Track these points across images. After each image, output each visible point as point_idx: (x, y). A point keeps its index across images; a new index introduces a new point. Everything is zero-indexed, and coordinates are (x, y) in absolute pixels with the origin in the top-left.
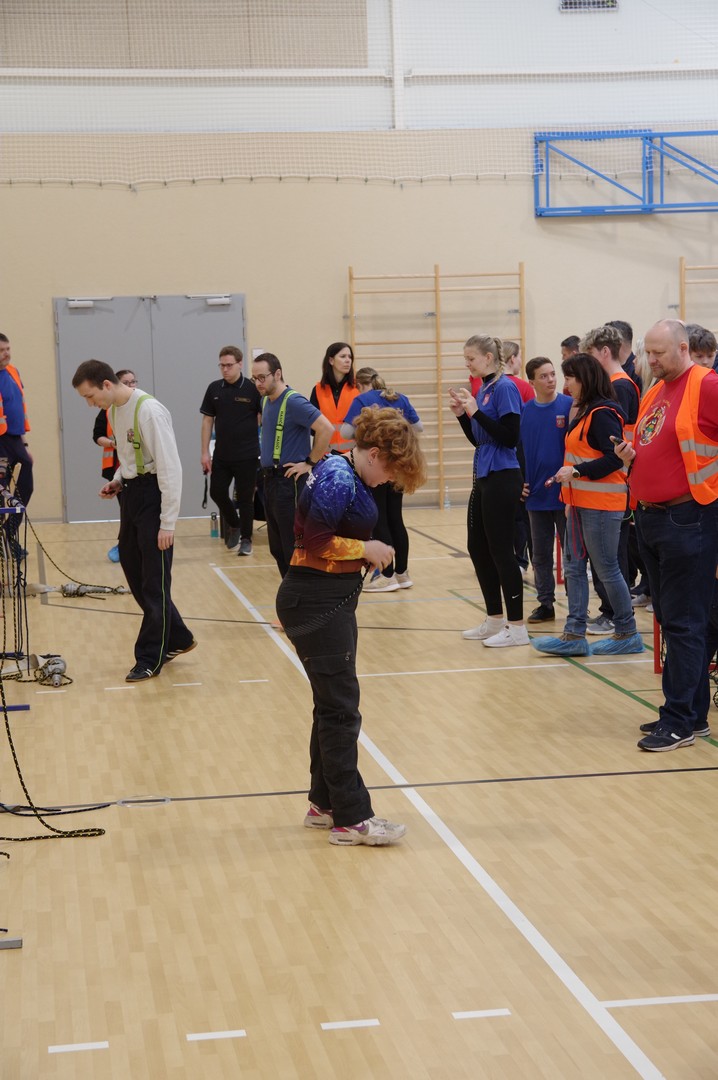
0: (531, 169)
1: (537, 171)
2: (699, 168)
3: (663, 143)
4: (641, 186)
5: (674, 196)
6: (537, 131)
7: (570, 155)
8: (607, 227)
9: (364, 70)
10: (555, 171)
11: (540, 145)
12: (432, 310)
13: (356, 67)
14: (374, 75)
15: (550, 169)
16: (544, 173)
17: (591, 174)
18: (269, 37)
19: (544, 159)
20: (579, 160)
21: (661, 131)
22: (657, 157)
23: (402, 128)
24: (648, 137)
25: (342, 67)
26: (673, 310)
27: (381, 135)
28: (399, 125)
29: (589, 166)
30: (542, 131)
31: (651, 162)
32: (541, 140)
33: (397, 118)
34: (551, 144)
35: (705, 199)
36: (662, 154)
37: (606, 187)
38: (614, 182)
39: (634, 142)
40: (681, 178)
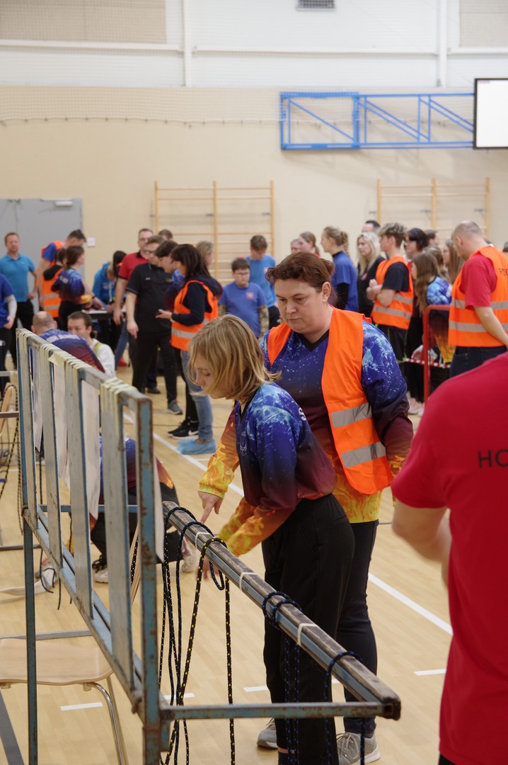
0: (278, 117)
1: (283, 118)
2: (390, 119)
4: (352, 130)
5: (374, 138)
6: (283, 91)
7: (305, 108)
8: (329, 157)
9: (164, 45)
10: (294, 119)
11: (284, 100)
12: (210, 211)
13: (159, 43)
14: (170, 49)
15: (291, 117)
16: (287, 120)
17: (319, 122)
18: (99, 20)
19: (287, 110)
20: (311, 112)
21: (366, 93)
22: (362, 111)
23: (191, 86)
24: (356, 97)
25: (149, 42)
26: (372, 214)
27: (176, 91)
28: (189, 84)
29: (317, 115)
30: (286, 90)
31: (358, 115)
32: (285, 97)
33: (186, 79)
34: (292, 100)
35: (394, 140)
36: (366, 109)
37: (329, 130)
38: (334, 127)
39: (347, 100)
40: (378, 125)
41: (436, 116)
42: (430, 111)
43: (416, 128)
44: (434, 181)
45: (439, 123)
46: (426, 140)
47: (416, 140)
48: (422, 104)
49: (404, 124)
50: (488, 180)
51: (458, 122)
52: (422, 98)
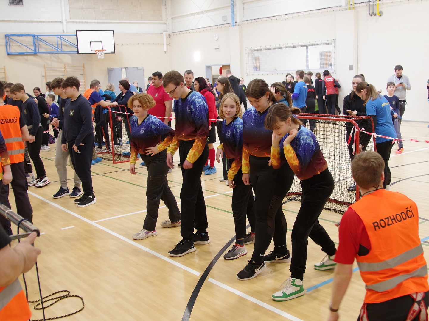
0: (5, 43)
2: (47, 44)
3: (38, 37)
4: (33, 48)
5: (42, 50)
7: (15, 40)
8: (26, 57)
10: (11, 44)
16: (8, 44)
17: (21, 45)
19: (8, 41)
20: (17, 41)
21: (37, 35)
24: (34, 36)
26: (43, 77)
29: (20, 42)
30: (7, 34)
31: (35, 42)
32: (7, 36)
34: (10, 37)
35: (49, 51)
36: (38, 40)
37: (24, 48)
38: (26, 46)
39: (31, 37)
40: (43, 46)
41: (63, 42)
42: (61, 41)
43: (57, 47)
44: (65, 65)
45: (65, 45)
46: (61, 51)
47: (57, 51)
48: (58, 38)
49: (53, 45)
50: (84, 64)
51: (72, 45)
52: (58, 36)
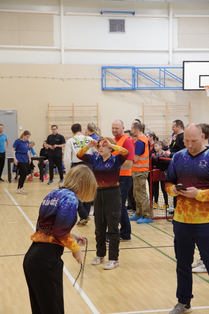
1: (102, 77)
2: (148, 78)
3: (138, 70)
4: (132, 82)
5: (141, 85)
6: (102, 66)
7: (112, 73)
8: (122, 93)
9: (53, 47)
11: (103, 70)
12: (72, 116)
13: (50, 46)
14: (56, 48)
15: (106, 76)
16: (104, 78)
17: (118, 78)
18: (25, 36)
19: (104, 74)
20: (114, 74)
21: (137, 67)
22: (136, 74)
23: (64, 64)
24: (134, 69)
25: (46, 46)
26: (141, 117)
27: (58, 66)
28: (63, 63)
29: (117, 76)
30: (104, 66)
31: (134, 76)
32: (103, 68)
33: (62, 61)
34: (106, 69)
35: (149, 86)
36: (138, 73)
37: (122, 82)
38: (124, 81)
39: (130, 70)
40: (143, 80)
41: (167, 76)
42: (165, 74)
43: (159, 82)
44: (167, 103)
45: (169, 79)
46: (163, 87)
47: (159, 87)
48: (161, 71)
50: (190, 103)
51: (177, 79)
52: (161, 69)
